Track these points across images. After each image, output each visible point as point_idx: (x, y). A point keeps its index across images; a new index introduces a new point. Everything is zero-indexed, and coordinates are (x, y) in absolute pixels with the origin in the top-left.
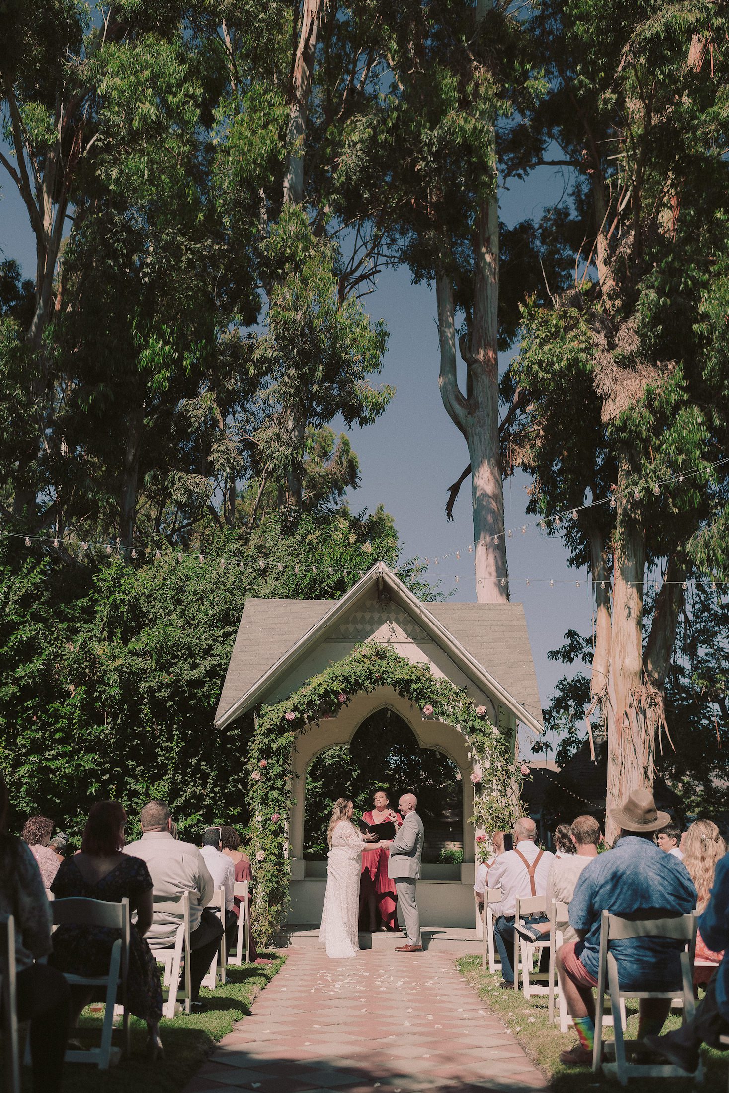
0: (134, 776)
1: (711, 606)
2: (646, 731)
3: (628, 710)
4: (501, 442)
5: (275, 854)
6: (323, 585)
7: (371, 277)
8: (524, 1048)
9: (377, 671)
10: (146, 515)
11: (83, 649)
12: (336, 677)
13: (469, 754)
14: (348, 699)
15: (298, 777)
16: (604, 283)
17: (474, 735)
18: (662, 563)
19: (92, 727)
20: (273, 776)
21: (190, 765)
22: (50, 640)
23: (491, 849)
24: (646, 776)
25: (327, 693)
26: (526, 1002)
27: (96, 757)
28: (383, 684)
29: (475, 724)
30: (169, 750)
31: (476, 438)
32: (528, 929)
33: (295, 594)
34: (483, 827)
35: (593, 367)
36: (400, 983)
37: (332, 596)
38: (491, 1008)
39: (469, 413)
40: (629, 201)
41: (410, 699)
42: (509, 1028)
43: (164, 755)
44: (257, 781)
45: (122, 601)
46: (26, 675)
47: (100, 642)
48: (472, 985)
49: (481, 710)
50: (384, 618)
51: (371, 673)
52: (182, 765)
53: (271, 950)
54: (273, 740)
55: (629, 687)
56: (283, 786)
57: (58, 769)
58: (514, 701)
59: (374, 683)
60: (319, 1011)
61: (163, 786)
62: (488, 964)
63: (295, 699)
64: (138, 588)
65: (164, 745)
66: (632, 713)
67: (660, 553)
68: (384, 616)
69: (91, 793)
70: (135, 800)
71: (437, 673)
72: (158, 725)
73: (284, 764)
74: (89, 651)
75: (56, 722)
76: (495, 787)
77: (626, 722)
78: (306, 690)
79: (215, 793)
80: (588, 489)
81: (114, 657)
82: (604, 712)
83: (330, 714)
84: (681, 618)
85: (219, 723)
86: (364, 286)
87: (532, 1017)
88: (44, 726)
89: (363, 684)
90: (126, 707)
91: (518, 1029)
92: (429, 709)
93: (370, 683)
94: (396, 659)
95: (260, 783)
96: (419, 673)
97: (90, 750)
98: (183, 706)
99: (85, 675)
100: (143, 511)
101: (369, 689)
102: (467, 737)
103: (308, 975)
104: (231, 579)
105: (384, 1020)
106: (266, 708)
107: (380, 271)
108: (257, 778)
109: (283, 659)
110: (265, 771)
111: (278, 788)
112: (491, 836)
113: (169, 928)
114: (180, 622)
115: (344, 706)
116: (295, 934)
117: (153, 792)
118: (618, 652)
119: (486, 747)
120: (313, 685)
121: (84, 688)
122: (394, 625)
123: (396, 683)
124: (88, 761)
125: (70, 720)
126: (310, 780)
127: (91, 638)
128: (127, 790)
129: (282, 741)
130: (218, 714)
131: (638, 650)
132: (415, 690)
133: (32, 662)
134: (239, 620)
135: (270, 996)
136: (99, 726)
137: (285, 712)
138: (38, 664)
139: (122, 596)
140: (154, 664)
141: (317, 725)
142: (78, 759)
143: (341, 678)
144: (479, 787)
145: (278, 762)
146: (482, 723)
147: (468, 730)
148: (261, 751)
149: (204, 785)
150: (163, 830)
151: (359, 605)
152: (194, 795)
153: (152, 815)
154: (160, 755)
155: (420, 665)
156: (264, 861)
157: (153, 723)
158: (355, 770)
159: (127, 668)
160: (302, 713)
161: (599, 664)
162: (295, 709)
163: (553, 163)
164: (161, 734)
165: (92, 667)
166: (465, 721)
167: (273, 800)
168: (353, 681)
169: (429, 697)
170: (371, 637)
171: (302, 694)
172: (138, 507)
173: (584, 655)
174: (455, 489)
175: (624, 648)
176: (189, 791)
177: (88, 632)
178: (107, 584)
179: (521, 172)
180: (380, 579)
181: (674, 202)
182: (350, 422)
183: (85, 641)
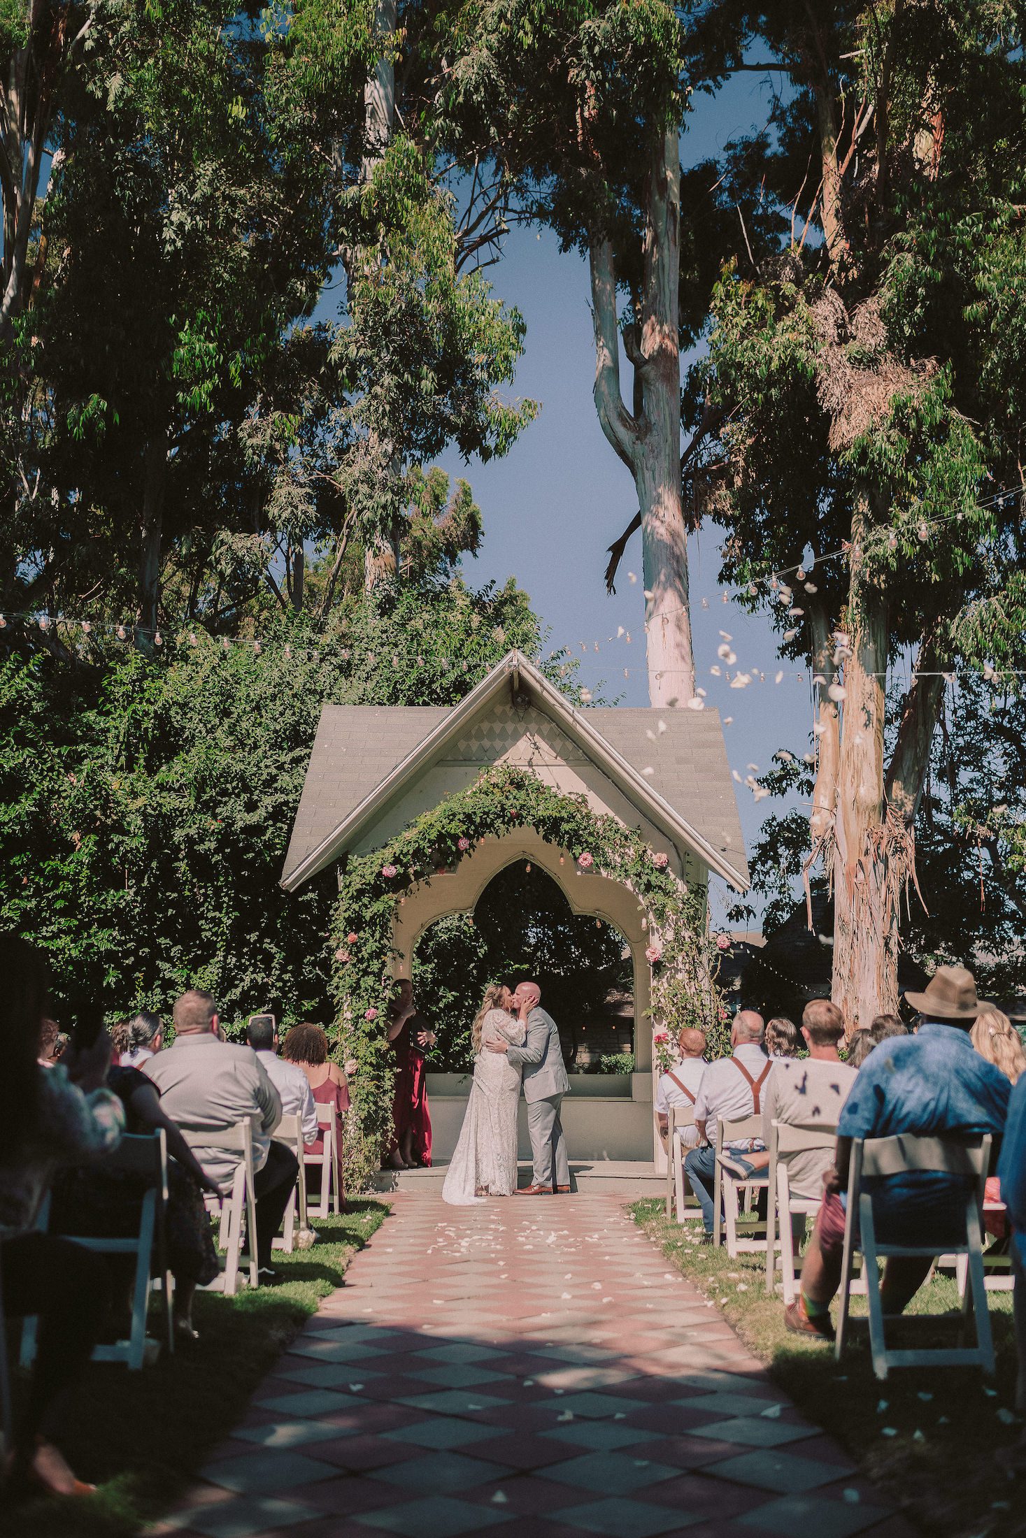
0: (169, 960)
1: (980, 712)
2: (888, 887)
3: (863, 859)
4: (683, 479)
5: (371, 1064)
6: (434, 686)
7: (495, 239)
8: (733, 1327)
9: (512, 808)
10: (176, 593)
11: (91, 783)
12: (454, 815)
13: (644, 921)
14: (472, 846)
15: (402, 956)
16: (833, 246)
17: (651, 895)
18: (912, 653)
19: (108, 892)
20: (366, 956)
21: (247, 943)
22: (42, 770)
23: (676, 1052)
24: (888, 950)
25: (441, 837)
26: (732, 1261)
27: (115, 934)
28: (521, 824)
29: (653, 879)
30: (217, 922)
31: (648, 474)
32: (737, 1161)
33: (393, 699)
34: (665, 1022)
35: (815, 369)
36: (552, 1238)
37: (448, 701)
38: (681, 1271)
39: (638, 438)
40: (871, 121)
41: (560, 844)
42: (709, 1299)
43: (210, 929)
44: (344, 963)
45: (146, 714)
46: (10, 820)
47: (114, 772)
48: (653, 1239)
49: (659, 858)
50: (521, 730)
51: (503, 809)
52: (236, 942)
53: (370, 1195)
54: (365, 906)
55: (865, 826)
56: (381, 970)
57: (62, 950)
58: (708, 846)
59: (508, 823)
60: (439, 1281)
61: (210, 973)
62: (674, 1209)
63: (396, 847)
64: (168, 694)
65: (210, 915)
66: (869, 862)
67: (911, 637)
68: (521, 727)
69: (109, 984)
70: (171, 993)
71: (598, 807)
72: (200, 888)
73: (381, 938)
74: (98, 785)
75: (56, 886)
76: (681, 966)
77: (861, 875)
78: (411, 834)
79: (285, 982)
80: (807, 547)
81: (134, 795)
82: (830, 863)
83: (447, 868)
84: (938, 730)
85: (288, 882)
86: (485, 252)
87: (742, 1282)
88: (38, 893)
89: (492, 824)
90: (154, 864)
91: (724, 1301)
92: (586, 859)
93: (503, 822)
94: (540, 789)
95: (348, 966)
96: (572, 809)
97: (105, 924)
98: (235, 860)
99: (96, 819)
100: (171, 586)
101: (500, 832)
102: (640, 897)
103: (422, 1229)
104: (301, 680)
105: (533, 1291)
106: (354, 860)
107: (508, 231)
108: (344, 958)
109: (377, 791)
110: (355, 949)
111: (373, 973)
112: (675, 1034)
113: (223, 1169)
114: (228, 742)
115: (466, 856)
116: (403, 1173)
117: (195, 980)
118: (849, 777)
119: (669, 912)
120: (421, 827)
121: (94, 837)
122: (537, 738)
123: (539, 823)
124: (103, 940)
125: (75, 881)
126: (418, 961)
127: (102, 767)
128: (159, 979)
129: (378, 907)
130: (286, 870)
131: (878, 775)
132: (567, 832)
133: (18, 802)
134: (312, 737)
135: (371, 1259)
136: (117, 890)
137: (382, 866)
138: (26, 805)
139: (145, 706)
140: (193, 802)
141: (427, 883)
142: (89, 936)
143: (461, 816)
144: (658, 966)
145: (373, 936)
146: (662, 878)
147: (643, 887)
148: (349, 921)
149: (268, 970)
150: (206, 1031)
151: (486, 713)
152: (254, 985)
153: (190, 1010)
154: (205, 930)
155: (573, 797)
156: (357, 1073)
157: (193, 885)
158: (481, 947)
159: (155, 810)
160: (406, 866)
161: (822, 797)
162: (397, 861)
163: (758, 67)
164: (205, 901)
165: (104, 808)
166: (638, 875)
167: (366, 990)
168: (478, 820)
169: (586, 842)
170: (504, 758)
171: (406, 839)
172: (163, 580)
173: (801, 784)
174: (618, 549)
175: (857, 772)
176: (247, 979)
177: (97, 758)
178: (123, 689)
179: (710, 83)
180: (516, 675)
181: (936, 121)
182: (468, 452)
183: (93, 771)
